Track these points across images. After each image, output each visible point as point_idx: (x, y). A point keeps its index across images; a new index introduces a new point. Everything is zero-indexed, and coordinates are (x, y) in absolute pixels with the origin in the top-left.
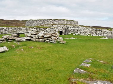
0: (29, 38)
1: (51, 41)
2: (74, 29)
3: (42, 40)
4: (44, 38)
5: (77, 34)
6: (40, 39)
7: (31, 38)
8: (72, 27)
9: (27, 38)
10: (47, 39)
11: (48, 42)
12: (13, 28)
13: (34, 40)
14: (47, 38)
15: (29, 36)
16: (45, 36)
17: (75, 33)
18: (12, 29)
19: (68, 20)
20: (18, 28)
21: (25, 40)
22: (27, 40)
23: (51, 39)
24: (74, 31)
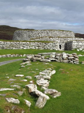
0: (54, 59)
1: (75, 63)
2: (77, 44)
3: (66, 61)
4: (69, 59)
5: (81, 49)
6: (65, 61)
7: (56, 59)
8: (76, 42)
9: (52, 59)
10: (71, 61)
11: (72, 63)
12: (11, 42)
13: (59, 61)
14: (71, 59)
15: (54, 57)
16: (69, 58)
17: (78, 49)
18: (10, 44)
19: (64, 31)
20: (17, 42)
21: (50, 61)
22: (52, 61)
23: (75, 61)
24: (78, 46)
